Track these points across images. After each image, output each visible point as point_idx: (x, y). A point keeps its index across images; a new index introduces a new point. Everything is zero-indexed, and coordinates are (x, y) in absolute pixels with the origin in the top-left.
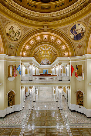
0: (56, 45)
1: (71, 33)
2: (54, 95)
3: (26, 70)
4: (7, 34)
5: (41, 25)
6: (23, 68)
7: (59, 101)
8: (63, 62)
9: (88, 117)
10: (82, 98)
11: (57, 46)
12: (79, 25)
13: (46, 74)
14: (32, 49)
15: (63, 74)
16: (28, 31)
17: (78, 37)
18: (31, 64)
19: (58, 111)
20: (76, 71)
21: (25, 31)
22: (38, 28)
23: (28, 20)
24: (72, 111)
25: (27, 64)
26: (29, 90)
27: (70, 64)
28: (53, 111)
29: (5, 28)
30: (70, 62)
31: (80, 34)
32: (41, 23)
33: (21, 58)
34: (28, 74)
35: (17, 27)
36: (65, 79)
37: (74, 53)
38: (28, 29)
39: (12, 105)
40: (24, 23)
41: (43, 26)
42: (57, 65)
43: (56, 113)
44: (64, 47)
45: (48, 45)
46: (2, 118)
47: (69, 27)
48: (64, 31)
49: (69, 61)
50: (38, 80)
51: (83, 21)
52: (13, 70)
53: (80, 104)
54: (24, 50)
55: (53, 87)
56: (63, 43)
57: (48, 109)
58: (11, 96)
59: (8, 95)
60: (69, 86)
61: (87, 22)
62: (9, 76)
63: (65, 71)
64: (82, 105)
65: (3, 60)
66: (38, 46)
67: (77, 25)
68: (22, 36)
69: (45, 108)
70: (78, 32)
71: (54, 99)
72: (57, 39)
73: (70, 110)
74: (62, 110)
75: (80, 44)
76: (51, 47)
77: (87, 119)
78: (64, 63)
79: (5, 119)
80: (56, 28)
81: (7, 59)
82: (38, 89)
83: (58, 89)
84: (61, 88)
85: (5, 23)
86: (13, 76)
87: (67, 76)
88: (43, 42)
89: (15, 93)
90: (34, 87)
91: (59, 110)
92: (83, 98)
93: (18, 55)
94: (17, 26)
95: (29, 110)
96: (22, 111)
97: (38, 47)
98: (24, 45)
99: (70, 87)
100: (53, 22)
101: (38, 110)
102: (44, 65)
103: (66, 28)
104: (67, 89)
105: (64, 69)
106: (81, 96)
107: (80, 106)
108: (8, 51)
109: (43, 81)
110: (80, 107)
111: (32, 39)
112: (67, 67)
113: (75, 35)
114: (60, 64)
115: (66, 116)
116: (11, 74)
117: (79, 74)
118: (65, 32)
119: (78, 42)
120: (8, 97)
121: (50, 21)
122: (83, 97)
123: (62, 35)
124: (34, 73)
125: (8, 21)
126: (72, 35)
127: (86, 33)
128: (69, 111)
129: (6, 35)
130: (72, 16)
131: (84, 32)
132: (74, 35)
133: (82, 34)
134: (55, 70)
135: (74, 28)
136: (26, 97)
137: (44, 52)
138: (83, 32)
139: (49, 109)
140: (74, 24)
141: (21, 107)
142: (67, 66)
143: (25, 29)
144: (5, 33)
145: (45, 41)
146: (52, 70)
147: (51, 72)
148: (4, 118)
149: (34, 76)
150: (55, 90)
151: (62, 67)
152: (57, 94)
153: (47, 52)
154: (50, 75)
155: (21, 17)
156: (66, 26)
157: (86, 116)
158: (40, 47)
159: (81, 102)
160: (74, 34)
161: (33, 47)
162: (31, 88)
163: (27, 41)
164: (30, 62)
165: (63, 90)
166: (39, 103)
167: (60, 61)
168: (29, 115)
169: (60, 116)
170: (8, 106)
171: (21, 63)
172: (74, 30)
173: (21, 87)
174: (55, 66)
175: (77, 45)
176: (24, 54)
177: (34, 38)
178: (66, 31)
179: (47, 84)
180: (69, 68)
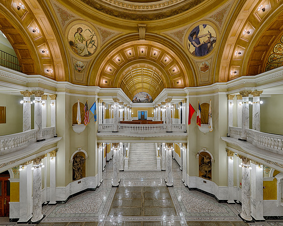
0: (162, 65)
1: (190, 43)
2: (157, 158)
3: (107, 111)
4: (71, 43)
5: (133, 26)
6: (100, 108)
7: (167, 169)
8: (174, 97)
9: (220, 202)
10: (209, 164)
11: (163, 67)
12: (205, 26)
13: (143, 120)
14: (117, 71)
15: (174, 119)
16: (109, 37)
17: (202, 50)
18: (116, 100)
19: (164, 190)
20: (199, 114)
21: (104, 37)
22: (129, 31)
23: (109, 16)
24: (190, 189)
25: (108, 100)
26: (113, 148)
27: (188, 101)
28: (156, 188)
29: (67, 30)
30: (187, 97)
31: (205, 44)
32: (133, 23)
33: (98, 89)
34: (110, 120)
35: (90, 29)
36: (177, 130)
37: (194, 81)
38: (110, 34)
39: (81, 177)
40: (102, 23)
41: (137, 28)
42: (163, 103)
43: (161, 193)
44: (176, 69)
45: (146, 65)
46: (61, 202)
47: (186, 31)
48: (176, 38)
49: (186, 95)
50: (128, 131)
51: (212, 19)
52: (82, 111)
53: (204, 176)
54: (103, 74)
55: (156, 144)
56: (174, 62)
57: (146, 185)
58: (78, 160)
59: (74, 158)
60: (185, 142)
61: (220, 21)
62: (75, 123)
63: (178, 115)
64: (210, 178)
65: (64, 93)
66: (128, 66)
67: (201, 27)
68: (99, 48)
69: (142, 182)
70: (202, 41)
71: (159, 165)
72: (163, 53)
73: (187, 187)
74: (172, 186)
75: (207, 63)
76: (152, 69)
77: (218, 204)
78: (176, 100)
79: (67, 205)
80: (163, 33)
81: (71, 91)
82: (129, 147)
83: (164, 147)
84: (170, 145)
85: (67, 22)
86: (82, 123)
87: (181, 123)
88: (138, 59)
89: (86, 155)
90: (121, 143)
91: (168, 186)
92: (211, 165)
93: (91, 84)
94: (88, 28)
95: (113, 187)
96: (98, 190)
97: (128, 69)
98: (103, 64)
99: (186, 144)
100: (157, 21)
101: (128, 188)
102: (140, 102)
103: (180, 32)
104: (181, 148)
105: (177, 111)
106: (206, 160)
107: (205, 180)
108: (73, 75)
109: (137, 133)
110: (205, 182)
111: (118, 53)
112: (181, 107)
113: (198, 46)
114: (169, 100)
115: (179, 198)
116: (79, 119)
117: (203, 121)
118: (178, 39)
119: (202, 60)
120: (73, 163)
121: (151, 20)
122: (210, 162)
123: (172, 46)
124: (121, 117)
125: (72, 18)
126: (191, 46)
127: (217, 41)
128: (186, 189)
129: (68, 45)
130: (191, 10)
131: (214, 41)
132: (194, 46)
133: (209, 44)
134: (159, 112)
135: (195, 32)
136: (107, 162)
137: (139, 79)
138: (212, 39)
139: (149, 185)
140: (196, 26)
141: (96, 181)
142: (181, 105)
143: (105, 34)
144: (67, 40)
145: (142, 58)
146: (155, 111)
147: (152, 116)
148: (65, 202)
149: (121, 122)
150: (159, 149)
151: (173, 106)
152: (163, 156)
153: (145, 79)
154: (151, 122)
155: (95, 10)
156: (181, 28)
157: (216, 199)
158: (133, 68)
159: (206, 171)
160: (196, 45)
161: (119, 68)
162: (116, 145)
163: (108, 57)
164: (114, 97)
165: (173, 149)
166: (131, 173)
167: (169, 95)
168: (112, 196)
169: (169, 198)
170: (74, 179)
171: (96, 99)
172: (194, 36)
173: (98, 144)
174: (159, 105)
175: (201, 66)
176: (103, 82)
177: (122, 52)
178: (181, 38)
179: (145, 139)
180: (185, 108)
